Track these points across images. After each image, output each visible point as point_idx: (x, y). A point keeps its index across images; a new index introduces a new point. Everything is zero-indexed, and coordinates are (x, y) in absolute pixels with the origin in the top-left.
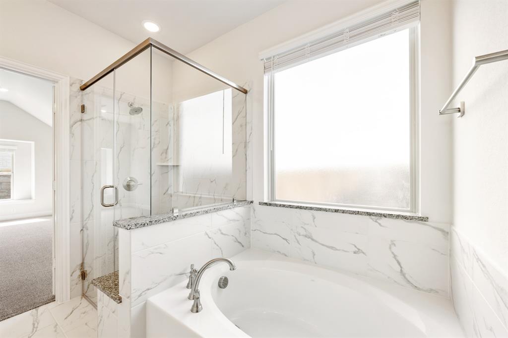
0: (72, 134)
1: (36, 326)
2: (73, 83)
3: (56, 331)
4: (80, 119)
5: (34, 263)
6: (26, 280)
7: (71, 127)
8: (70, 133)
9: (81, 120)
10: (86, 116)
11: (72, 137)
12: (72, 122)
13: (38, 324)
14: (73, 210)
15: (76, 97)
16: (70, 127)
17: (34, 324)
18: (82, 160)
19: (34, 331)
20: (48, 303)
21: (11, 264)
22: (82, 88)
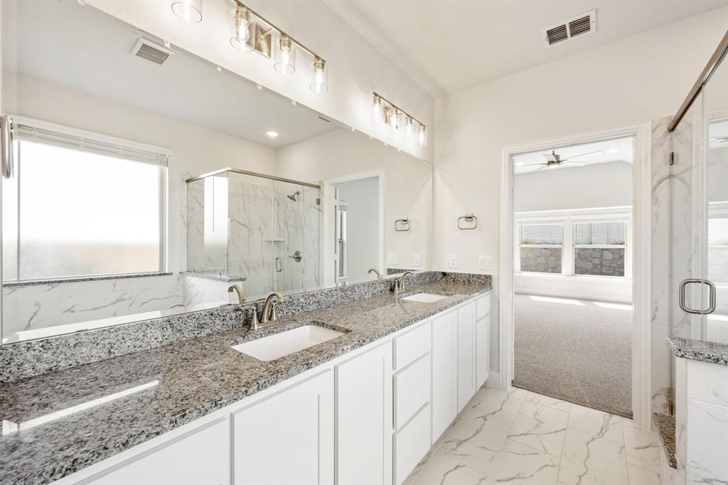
0: (655, 199)
1: (604, 431)
2: (656, 128)
3: (620, 453)
4: (668, 174)
5: (627, 363)
6: (613, 377)
7: (653, 189)
8: (652, 198)
9: (671, 176)
10: (677, 169)
11: (656, 203)
12: (655, 183)
13: (606, 431)
14: (657, 307)
15: (662, 145)
16: (652, 191)
17: (602, 429)
18: (671, 235)
19: (601, 435)
20: (624, 416)
21: (605, 353)
22: (670, 128)
